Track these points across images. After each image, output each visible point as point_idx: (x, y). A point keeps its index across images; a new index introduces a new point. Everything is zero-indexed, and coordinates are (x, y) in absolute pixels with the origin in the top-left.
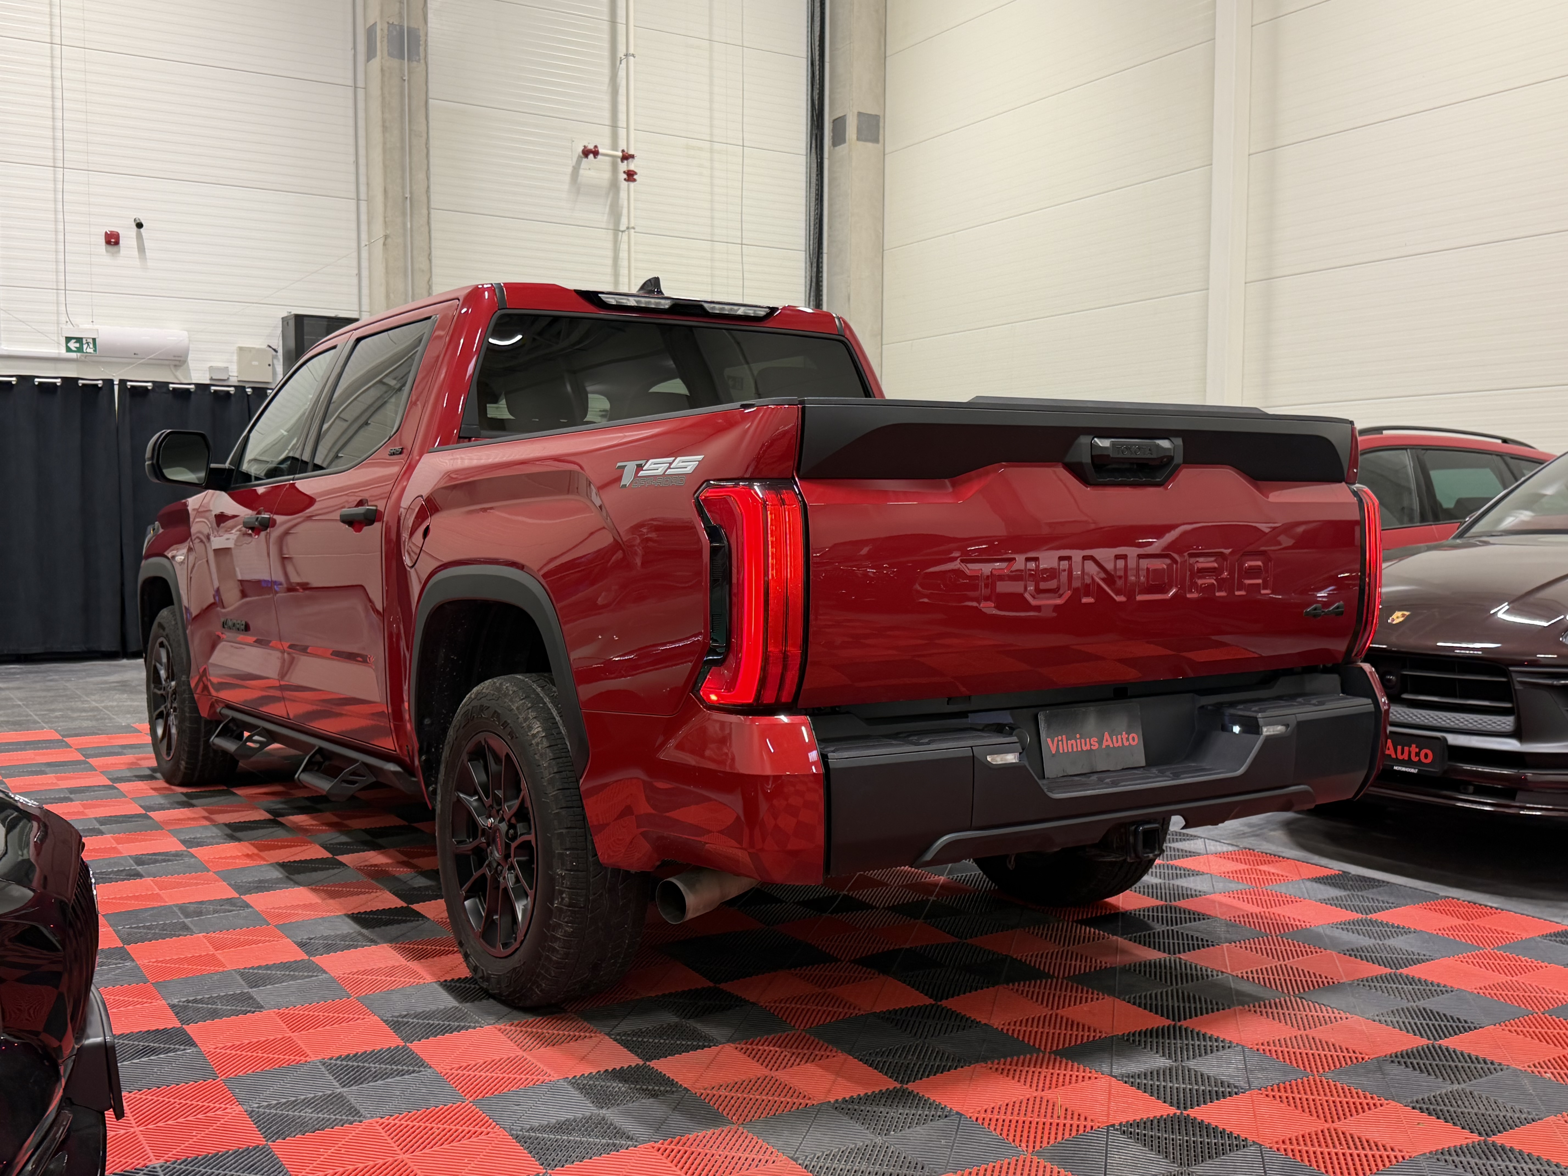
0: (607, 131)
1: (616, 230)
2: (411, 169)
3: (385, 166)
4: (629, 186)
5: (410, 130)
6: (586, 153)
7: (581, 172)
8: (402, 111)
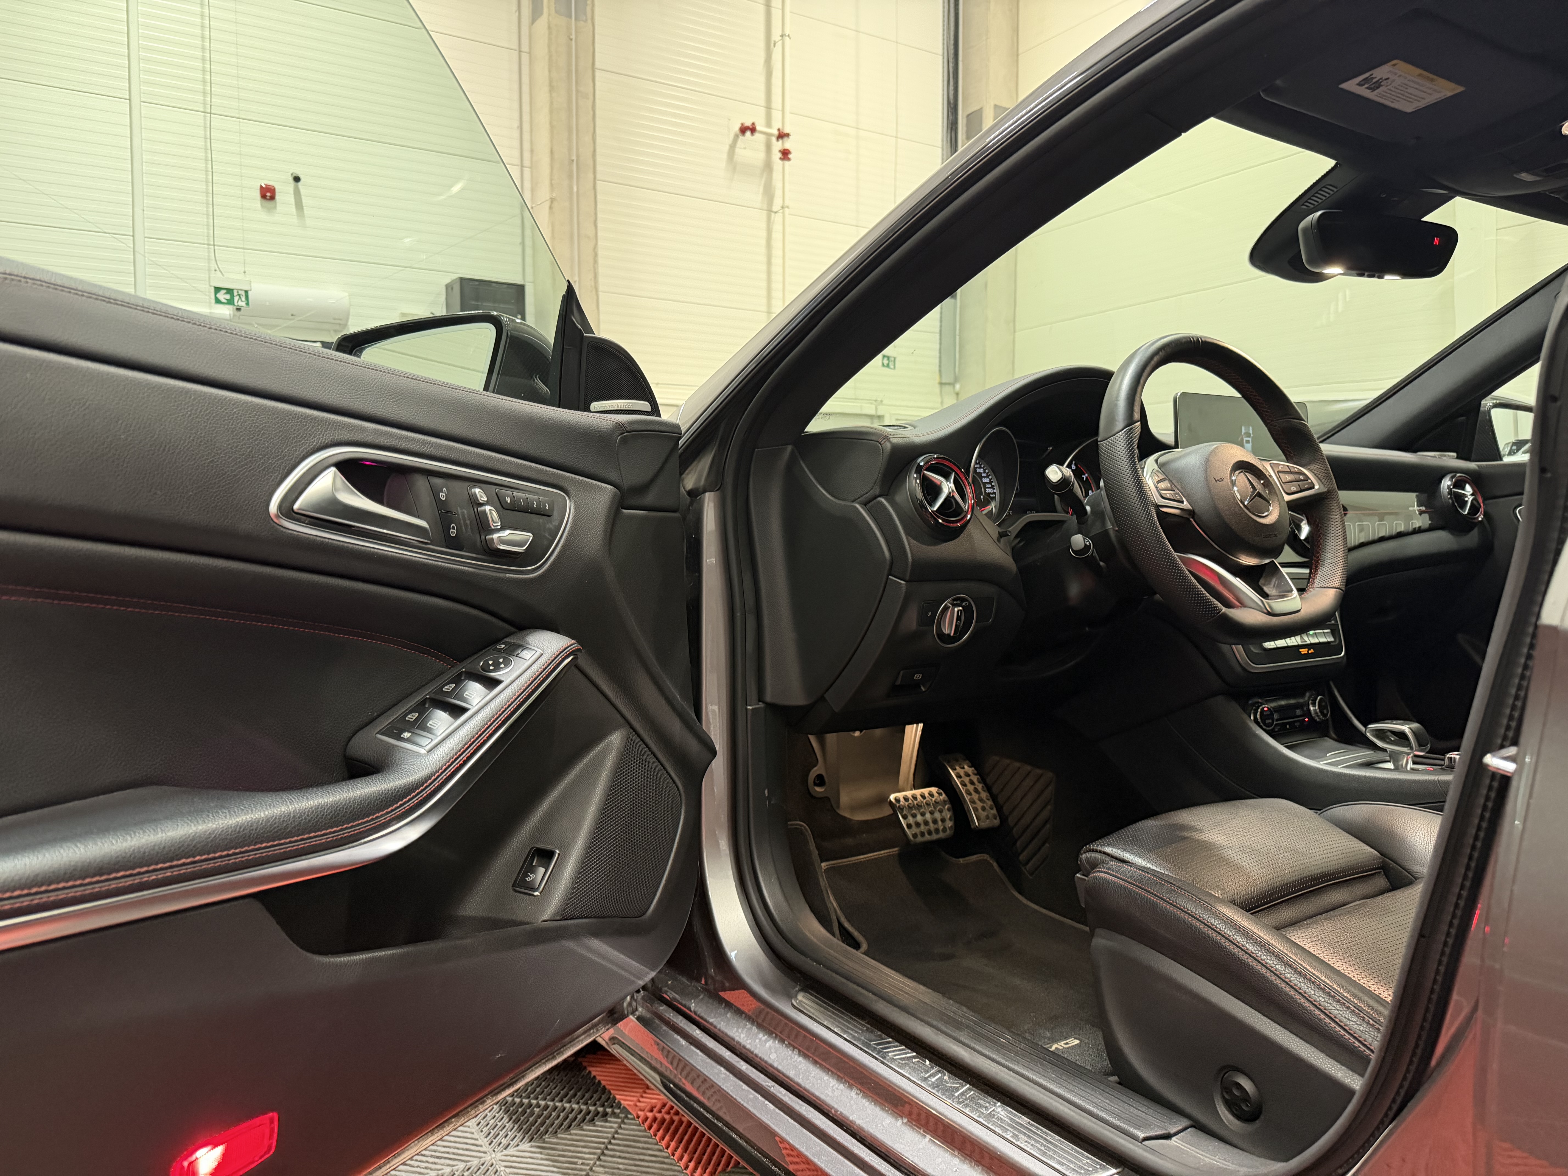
0: (762, 111)
1: (770, 211)
2: (577, 131)
3: (552, 127)
4: (783, 165)
5: (577, 91)
6: (743, 130)
7: (737, 150)
8: (569, 72)
